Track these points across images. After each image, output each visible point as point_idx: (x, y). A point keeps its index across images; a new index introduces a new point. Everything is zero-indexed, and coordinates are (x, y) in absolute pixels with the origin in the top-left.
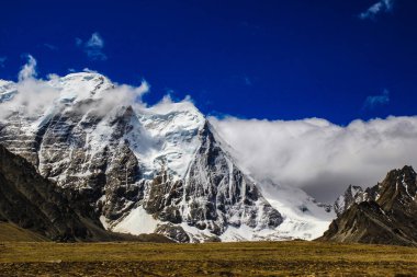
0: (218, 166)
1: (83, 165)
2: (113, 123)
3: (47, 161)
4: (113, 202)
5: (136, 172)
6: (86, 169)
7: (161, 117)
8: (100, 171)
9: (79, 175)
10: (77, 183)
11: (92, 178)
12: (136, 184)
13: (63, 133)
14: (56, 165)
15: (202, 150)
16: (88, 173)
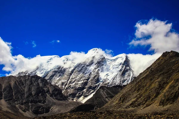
0: (126, 76)
1: (82, 79)
2: (96, 64)
3: (72, 79)
4: (87, 91)
5: (98, 80)
6: (82, 80)
7: (113, 60)
8: (86, 81)
9: (79, 83)
10: (77, 85)
11: (82, 83)
12: (96, 85)
13: (80, 69)
14: (73, 80)
15: (121, 70)
16: (82, 82)
